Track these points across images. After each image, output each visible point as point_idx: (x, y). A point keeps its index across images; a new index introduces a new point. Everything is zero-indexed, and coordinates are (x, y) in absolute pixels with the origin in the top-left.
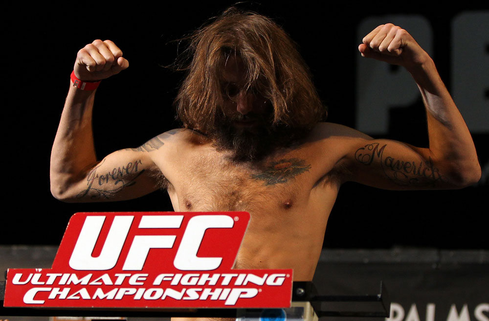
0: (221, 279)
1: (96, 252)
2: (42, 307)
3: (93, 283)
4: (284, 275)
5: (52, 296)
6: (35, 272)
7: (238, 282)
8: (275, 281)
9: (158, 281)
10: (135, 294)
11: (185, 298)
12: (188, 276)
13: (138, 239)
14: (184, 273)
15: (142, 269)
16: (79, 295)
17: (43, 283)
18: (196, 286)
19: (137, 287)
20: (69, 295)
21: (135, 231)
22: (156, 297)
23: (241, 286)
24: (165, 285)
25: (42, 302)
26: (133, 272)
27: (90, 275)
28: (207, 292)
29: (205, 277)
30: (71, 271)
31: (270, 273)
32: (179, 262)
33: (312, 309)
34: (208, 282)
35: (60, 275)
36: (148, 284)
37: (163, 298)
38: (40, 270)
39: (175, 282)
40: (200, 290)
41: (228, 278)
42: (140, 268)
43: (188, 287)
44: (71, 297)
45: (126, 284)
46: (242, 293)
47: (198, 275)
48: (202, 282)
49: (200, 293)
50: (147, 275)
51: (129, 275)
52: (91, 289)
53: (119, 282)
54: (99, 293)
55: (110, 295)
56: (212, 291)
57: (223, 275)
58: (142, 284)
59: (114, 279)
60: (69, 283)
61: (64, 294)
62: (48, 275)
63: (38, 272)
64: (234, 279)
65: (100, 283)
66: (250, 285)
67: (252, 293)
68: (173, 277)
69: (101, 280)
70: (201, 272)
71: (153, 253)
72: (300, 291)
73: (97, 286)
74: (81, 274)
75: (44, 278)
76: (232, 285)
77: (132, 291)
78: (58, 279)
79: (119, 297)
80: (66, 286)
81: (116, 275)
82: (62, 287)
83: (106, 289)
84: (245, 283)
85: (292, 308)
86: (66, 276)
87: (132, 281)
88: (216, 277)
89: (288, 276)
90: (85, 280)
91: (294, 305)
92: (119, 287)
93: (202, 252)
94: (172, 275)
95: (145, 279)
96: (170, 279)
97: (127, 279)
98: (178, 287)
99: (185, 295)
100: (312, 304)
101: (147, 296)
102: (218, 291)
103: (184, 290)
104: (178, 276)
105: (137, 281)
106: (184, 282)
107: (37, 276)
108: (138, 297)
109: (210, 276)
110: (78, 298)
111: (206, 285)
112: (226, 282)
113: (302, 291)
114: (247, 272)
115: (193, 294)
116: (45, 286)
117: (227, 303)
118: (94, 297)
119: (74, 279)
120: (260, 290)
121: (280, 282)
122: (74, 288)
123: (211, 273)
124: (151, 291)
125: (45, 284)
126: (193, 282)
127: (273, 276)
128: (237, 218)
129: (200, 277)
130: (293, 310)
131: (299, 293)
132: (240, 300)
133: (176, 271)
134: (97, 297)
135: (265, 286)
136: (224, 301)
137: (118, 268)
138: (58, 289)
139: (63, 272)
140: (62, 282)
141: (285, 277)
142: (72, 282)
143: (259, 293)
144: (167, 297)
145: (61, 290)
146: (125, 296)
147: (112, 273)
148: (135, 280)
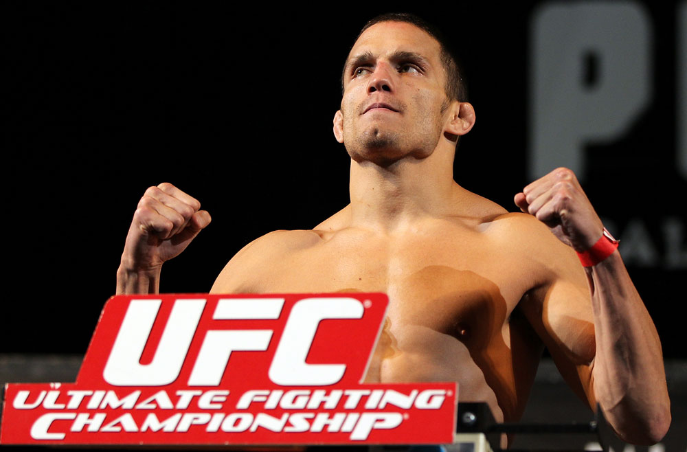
1: (147, 357)
2: (62, 443)
3: (142, 406)
4: (442, 392)
5: (77, 427)
6: (48, 389)
7: (371, 404)
8: (429, 401)
9: (244, 402)
10: (207, 424)
11: (288, 429)
12: (292, 394)
13: (212, 336)
14: (286, 389)
15: (220, 383)
16: (119, 424)
17: (61, 406)
18: (305, 410)
19: (212, 412)
20: (104, 423)
21: (207, 323)
22: (242, 427)
23: (376, 410)
24: (256, 408)
25: (61, 436)
26: (205, 389)
27: (137, 394)
28: (322, 419)
29: (319, 396)
30: (107, 387)
31: (422, 388)
32: (278, 372)
33: (488, 446)
34: (323, 403)
35: (89, 393)
36: (229, 407)
37: (253, 429)
38: (58, 385)
39: (271, 404)
40: (311, 415)
41: (354, 397)
42: (216, 382)
43: (292, 412)
44: (108, 428)
45: (193, 407)
46: (378, 420)
47: (308, 392)
48: (314, 404)
49: (311, 421)
50: (226, 393)
51: (198, 393)
52: (139, 416)
53: (183, 403)
54: (152, 422)
55: (169, 425)
56: (331, 417)
57: (347, 392)
58: (219, 406)
59: (175, 399)
60: (103, 406)
61: (95, 424)
62: (70, 393)
63: (54, 389)
64: (364, 399)
65: (153, 406)
66: (390, 408)
67: (393, 420)
68: (268, 396)
69: (154, 402)
70: (313, 388)
71: (237, 359)
72: (469, 418)
73: (148, 411)
74: (122, 391)
75: (63, 398)
76: (361, 408)
77: (203, 418)
78: (86, 399)
79: (184, 427)
80: (98, 410)
81: (179, 393)
82: (92, 413)
83: (163, 415)
84: (382, 406)
85: (456, 444)
86: (99, 395)
87: (204, 403)
88: (336, 395)
89: (450, 393)
90: (129, 401)
91: (459, 439)
92: (183, 411)
93: (314, 356)
94: (266, 392)
95: (223, 399)
96: (263, 399)
97: (195, 399)
98: (277, 412)
99: (288, 424)
100: (488, 439)
101: (228, 426)
102: (339, 417)
103: (285, 416)
104: (276, 395)
105: (212, 402)
106: (286, 403)
107: (54, 395)
108: (212, 428)
109: (327, 394)
110: (118, 429)
111: (321, 408)
112: (352, 403)
113: (472, 417)
114: (385, 388)
115: (299, 424)
116: (65, 410)
117: (354, 437)
118: (144, 428)
119: (112, 400)
120: (406, 416)
121: (437, 403)
122: (112, 414)
123: (328, 389)
124: (233, 417)
125: (65, 407)
126: (300, 404)
127: (426, 394)
128: (368, 303)
129: (310, 396)
130: (458, 448)
131: (466, 420)
132: (373, 432)
133: (273, 387)
134: (149, 428)
135: (413, 410)
136: (349, 433)
137: (181, 381)
138: (87, 415)
139: (95, 388)
140: (93, 404)
141: (445, 395)
142: (108, 405)
143: (404, 421)
144: (259, 427)
145: (91, 417)
146: (192, 426)
147: (172, 389)
148: (209, 400)
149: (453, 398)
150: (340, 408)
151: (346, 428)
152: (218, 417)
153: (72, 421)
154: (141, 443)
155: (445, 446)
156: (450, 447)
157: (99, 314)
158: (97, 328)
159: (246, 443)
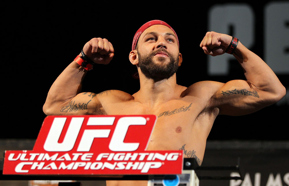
0: (139, 156)
1: (61, 140)
2: (27, 174)
3: (59, 159)
4: (177, 154)
5: (33, 168)
6: (22, 153)
7: (149, 159)
8: (172, 157)
9: (99, 158)
10: (84, 167)
11: (116, 169)
12: (118, 155)
13: (86, 132)
14: (116, 153)
15: (90, 150)
16: (50, 167)
17: (27, 159)
18: (123, 161)
19: (86, 162)
20: (44, 166)
21: (85, 127)
22: (98, 168)
23: (151, 161)
24: (104, 160)
25: (27, 171)
26: (84, 153)
27: (57, 155)
28: (130, 165)
29: (129, 155)
30: (45, 152)
31: (169, 152)
32: (112, 146)
33: (196, 175)
34: (130, 158)
35: (38, 154)
36: (93, 160)
37: (103, 168)
38: (26, 151)
39: (110, 159)
40: (125, 163)
41: (143, 156)
44: (45, 168)
45: (79, 160)
46: (152, 165)
47: (124, 154)
48: (127, 159)
49: (125, 165)
50: (92, 154)
51: (81, 154)
52: (58, 163)
53: (75, 158)
54: (63, 166)
55: (70, 167)
56: (133, 164)
57: (140, 154)
58: (89, 160)
59: (72, 157)
60: (44, 159)
61: (41, 166)
62: (31, 154)
63: (24, 153)
64: (147, 157)
65: (63, 160)
66: (157, 160)
67: (158, 165)
68: (108, 156)
69: (64, 158)
70: (126, 152)
71: (97, 141)
72: (188, 164)
74: (51, 154)
75: (28, 156)
76: (145, 160)
77: (83, 164)
78: (37, 157)
79: (75, 168)
80: (42, 161)
81: (73, 154)
82: (39, 162)
83: (67, 163)
84: (154, 159)
85: (183, 174)
86: (42, 155)
87: (83, 158)
88: (135, 155)
89: (180, 154)
90: (54, 158)
91: (184, 172)
92: (75, 161)
93: (127, 139)
94: (108, 154)
95: (91, 157)
96: (106, 157)
97: (80, 157)
98: (112, 162)
99: (116, 166)
100: (196, 172)
101: (93, 167)
102: (137, 164)
103: (115, 163)
104: (112, 155)
105: (86, 158)
106: (116, 158)
107: (24, 155)
108: (87, 168)
109: (132, 155)
110: (49, 168)
111: (130, 160)
112: (142, 158)
113: (189, 164)
114: (155, 152)
115: (121, 166)
116: (29, 161)
117: (143, 171)
118: (60, 168)
119: (47, 157)
120: (163, 163)
121: (175, 158)
122: (47, 162)
123: (132, 153)
124: (95, 164)
126: (121, 158)
127: (171, 155)
128: (148, 119)
129: (125, 155)
130: (184, 176)
131: (187, 165)
132: (150, 170)
133: (111, 152)
134: (62, 168)
135: (166, 161)
136: (141, 170)
137: (75, 150)
138: (37, 163)
139: (40, 152)
140: (39, 159)
141: (179, 155)
142: (45, 159)
143: (162, 165)
144: (105, 168)
145: (39, 164)
146: (79, 167)
147: (71, 153)
148: (85, 157)
149: (182, 156)
150: (137, 160)
151: (139, 168)
152: (89, 164)
153: (31, 166)
154: (59, 174)
155: (178, 175)
156: (180, 175)
157: (42, 123)
158: (41, 129)
159: (100, 174)
